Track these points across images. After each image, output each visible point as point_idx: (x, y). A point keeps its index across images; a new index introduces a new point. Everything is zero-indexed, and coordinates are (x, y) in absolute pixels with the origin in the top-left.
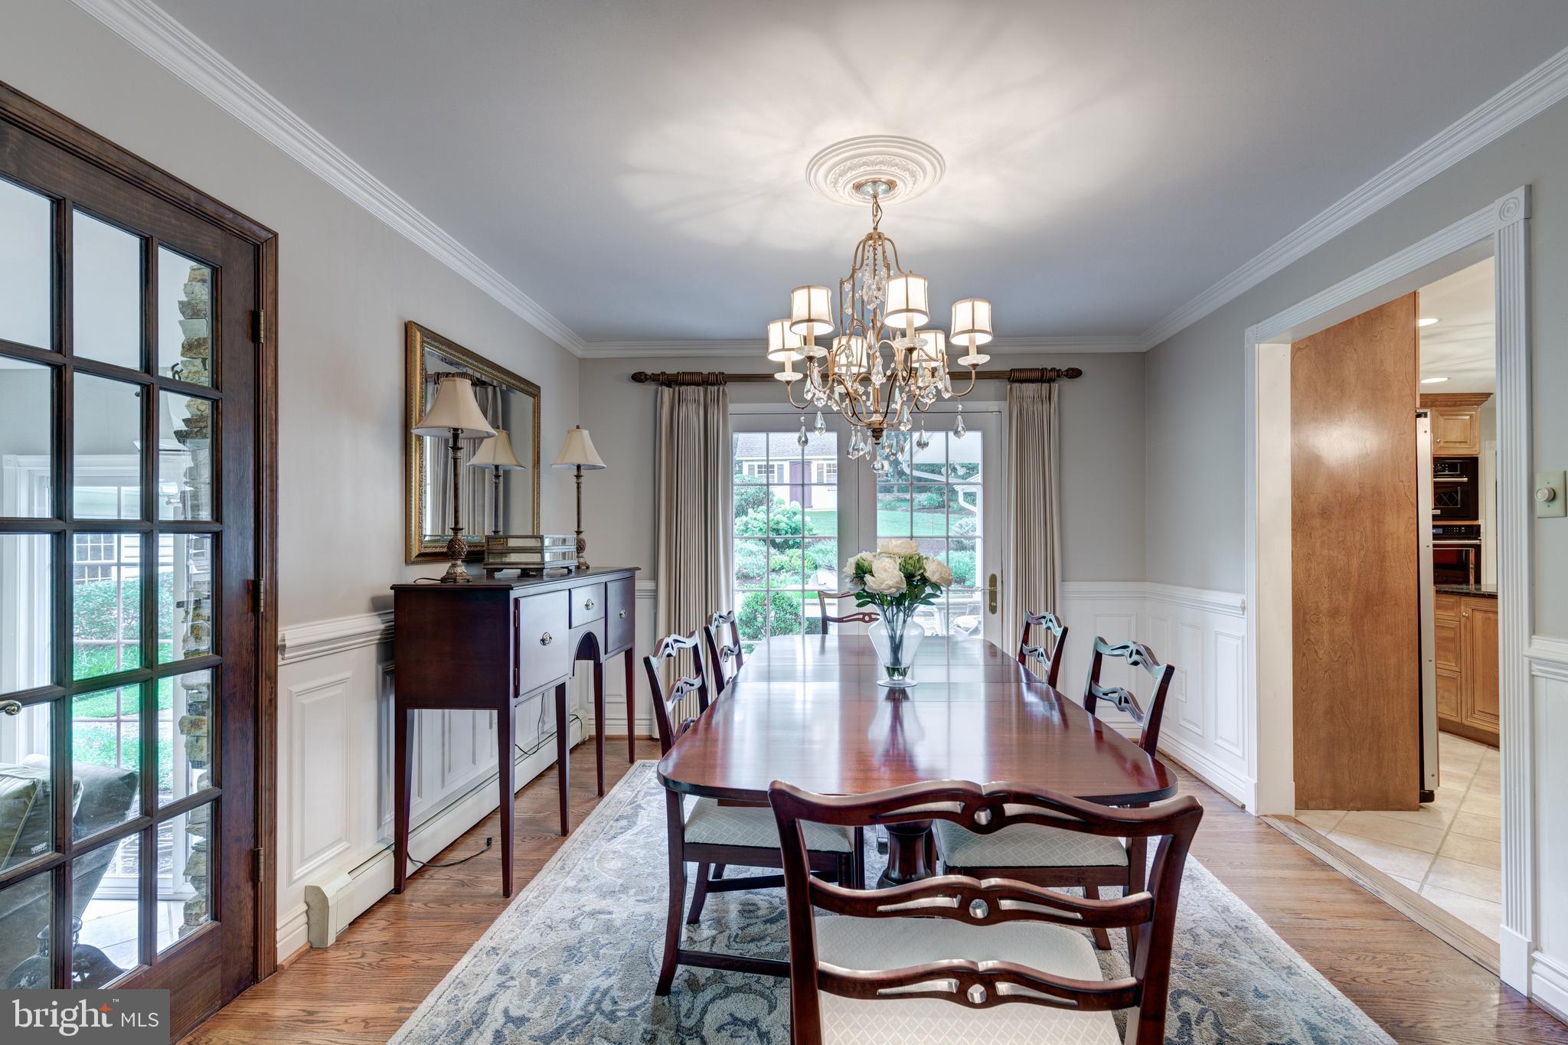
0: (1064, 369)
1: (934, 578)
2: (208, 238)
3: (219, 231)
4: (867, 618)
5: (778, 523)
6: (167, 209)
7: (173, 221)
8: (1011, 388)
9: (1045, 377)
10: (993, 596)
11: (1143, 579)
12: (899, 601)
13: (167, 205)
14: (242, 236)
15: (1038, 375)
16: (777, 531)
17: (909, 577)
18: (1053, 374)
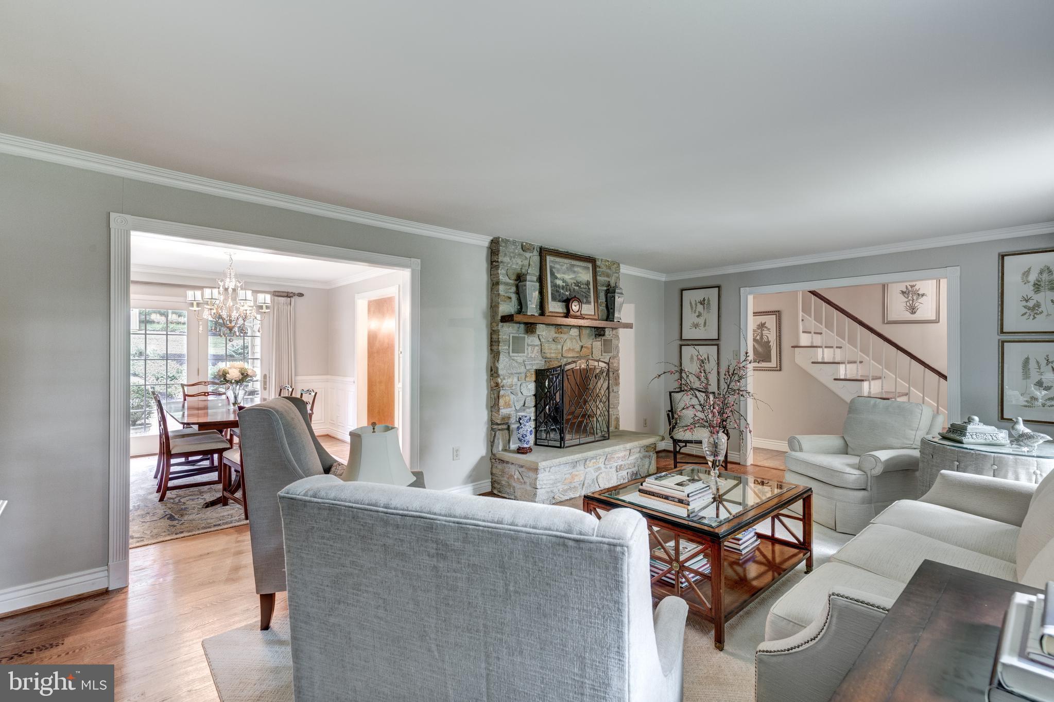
0: (297, 292)
1: (251, 375)
4: (206, 394)
8: (274, 299)
9: (289, 295)
10: (265, 383)
11: (327, 373)
12: (237, 382)
15: (285, 294)
17: (242, 374)
18: (291, 295)
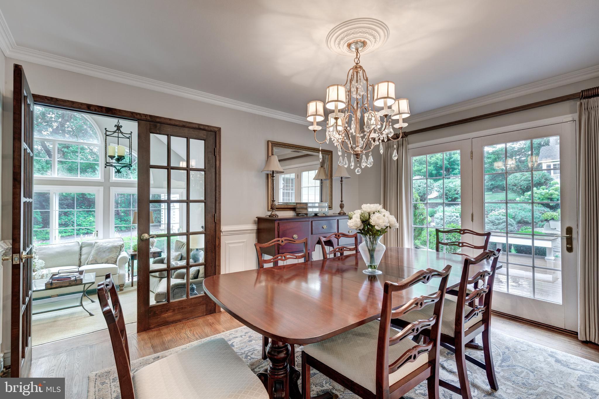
2: (202, 133)
3: (205, 132)
5: (551, 195)
6: (191, 130)
7: (193, 132)
13: (191, 129)
14: (211, 131)
16: (551, 199)
